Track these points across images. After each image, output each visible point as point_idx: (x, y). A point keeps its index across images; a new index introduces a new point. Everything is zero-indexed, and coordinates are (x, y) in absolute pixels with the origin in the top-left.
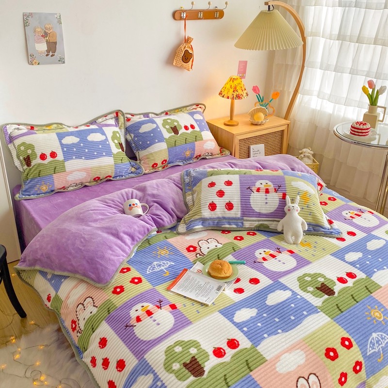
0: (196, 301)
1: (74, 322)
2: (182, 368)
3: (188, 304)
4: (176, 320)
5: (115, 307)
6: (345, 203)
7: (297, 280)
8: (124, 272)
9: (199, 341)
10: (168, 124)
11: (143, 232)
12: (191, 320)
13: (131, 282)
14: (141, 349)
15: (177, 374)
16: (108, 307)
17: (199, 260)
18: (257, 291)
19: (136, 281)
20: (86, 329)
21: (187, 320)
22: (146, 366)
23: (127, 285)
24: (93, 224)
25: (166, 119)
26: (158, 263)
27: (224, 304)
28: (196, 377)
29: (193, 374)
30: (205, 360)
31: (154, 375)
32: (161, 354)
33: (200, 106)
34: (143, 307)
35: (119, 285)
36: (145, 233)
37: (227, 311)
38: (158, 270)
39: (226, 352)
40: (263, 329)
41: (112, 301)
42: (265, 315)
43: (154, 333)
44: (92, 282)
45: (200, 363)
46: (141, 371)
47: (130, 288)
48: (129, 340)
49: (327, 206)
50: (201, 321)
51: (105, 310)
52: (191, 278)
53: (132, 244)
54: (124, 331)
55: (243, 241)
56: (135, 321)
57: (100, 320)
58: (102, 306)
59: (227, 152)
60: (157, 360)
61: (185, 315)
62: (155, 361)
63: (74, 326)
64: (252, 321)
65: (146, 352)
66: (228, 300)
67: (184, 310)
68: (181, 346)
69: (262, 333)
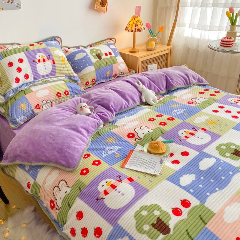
0: (147, 173)
1: (52, 202)
2: (152, 228)
3: (141, 176)
4: (136, 189)
5: (84, 186)
6: (226, 94)
7: (216, 150)
8: (86, 158)
9: (159, 204)
10: (93, 52)
11: (94, 126)
12: (148, 189)
13: (93, 164)
14: (114, 217)
15: (149, 234)
16: (79, 186)
17: (139, 143)
18: (190, 161)
19: (97, 163)
20: (63, 206)
21: (144, 189)
22: (121, 230)
23: (90, 167)
24: (57, 124)
25: (92, 49)
26: (109, 148)
27: (169, 173)
28: (164, 234)
29: (161, 232)
30: (168, 219)
31: (129, 237)
32: (131, 219)
33: (112, 40)
34: (107, 182)
35: (84, 168)
36: (96, 127)
37: (172, 178)
38: (111, 153)
39: (182, 210)
40: (204, 189)
41: (81, 181)
42: (202, 178)
43: (121, 202)
44: (63, 168)
45: (165, 222)
46: (118, 235)
47: (94, 169)
48: (101, 211)
49: (215, 96)
50: (156, 188)
51: (77, 188)
52: (137, 156)
53: (88, 136)
54: (96, 203)
55: (166, 125)
56: (104, 194)
57: (74, 198)
58: (74, 186)
59: (134, 71)
60: (129, 224)
61: (142, 185)
62: (128, 225)
63: (52, 205)
64: (194, 184)
65: (118, 219)
66: (170, 170)
67: (140, 181)
68: (146, 210)
69: (205, 192)
